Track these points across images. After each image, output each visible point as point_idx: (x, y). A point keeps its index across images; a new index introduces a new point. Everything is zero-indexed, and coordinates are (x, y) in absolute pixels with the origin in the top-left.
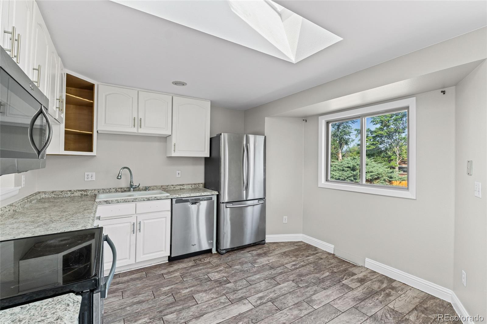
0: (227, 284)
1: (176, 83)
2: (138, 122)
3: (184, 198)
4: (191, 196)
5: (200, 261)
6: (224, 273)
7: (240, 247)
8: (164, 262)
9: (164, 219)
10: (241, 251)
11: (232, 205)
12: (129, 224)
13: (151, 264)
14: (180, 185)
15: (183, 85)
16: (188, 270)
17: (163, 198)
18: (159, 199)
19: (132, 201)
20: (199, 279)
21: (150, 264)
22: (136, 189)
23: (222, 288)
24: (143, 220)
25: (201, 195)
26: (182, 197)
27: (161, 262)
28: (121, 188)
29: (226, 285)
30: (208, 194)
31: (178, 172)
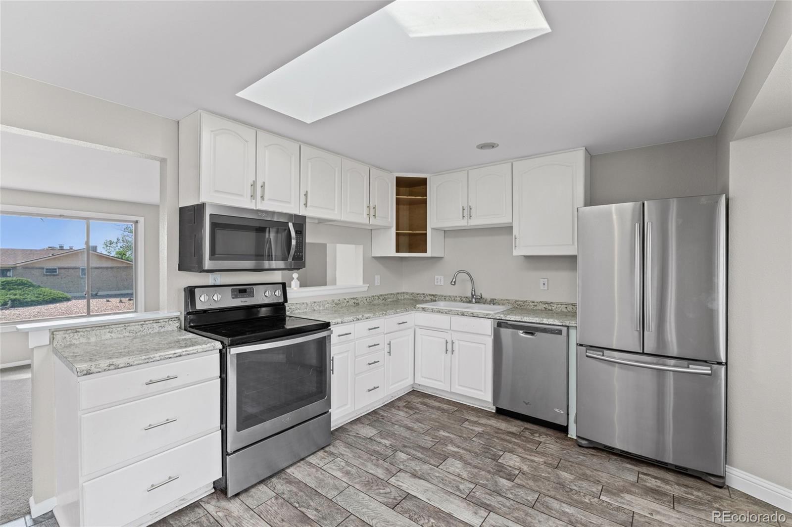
0: (507, 479)
1: (482, 147)
2: (467, 211)
3: (510, 320)
4: (522, 320)
5: (532, 434)
6: (529, 466)
7: (630, 453)
8: (490, 410)
9: (483, 346)
10: (627, 463)
11: (602, 354)
12: (443, 340)
13: (474, 404)
14: (546, 303)
15: (493, 147)
16: (497, 433)
17: (480, 316)
18: (475, 316)
19: (446, 313)
20: (489, 449)
21: (472, 404)
22: (480, 300)
23: (489, 476)
24: (458, 340)
25: (541, 322)
26: (507, 319)
27: (486, 407)
28: (467, 298)
29: (501, 479)
30: (555, 323)
31: (542, 281)
